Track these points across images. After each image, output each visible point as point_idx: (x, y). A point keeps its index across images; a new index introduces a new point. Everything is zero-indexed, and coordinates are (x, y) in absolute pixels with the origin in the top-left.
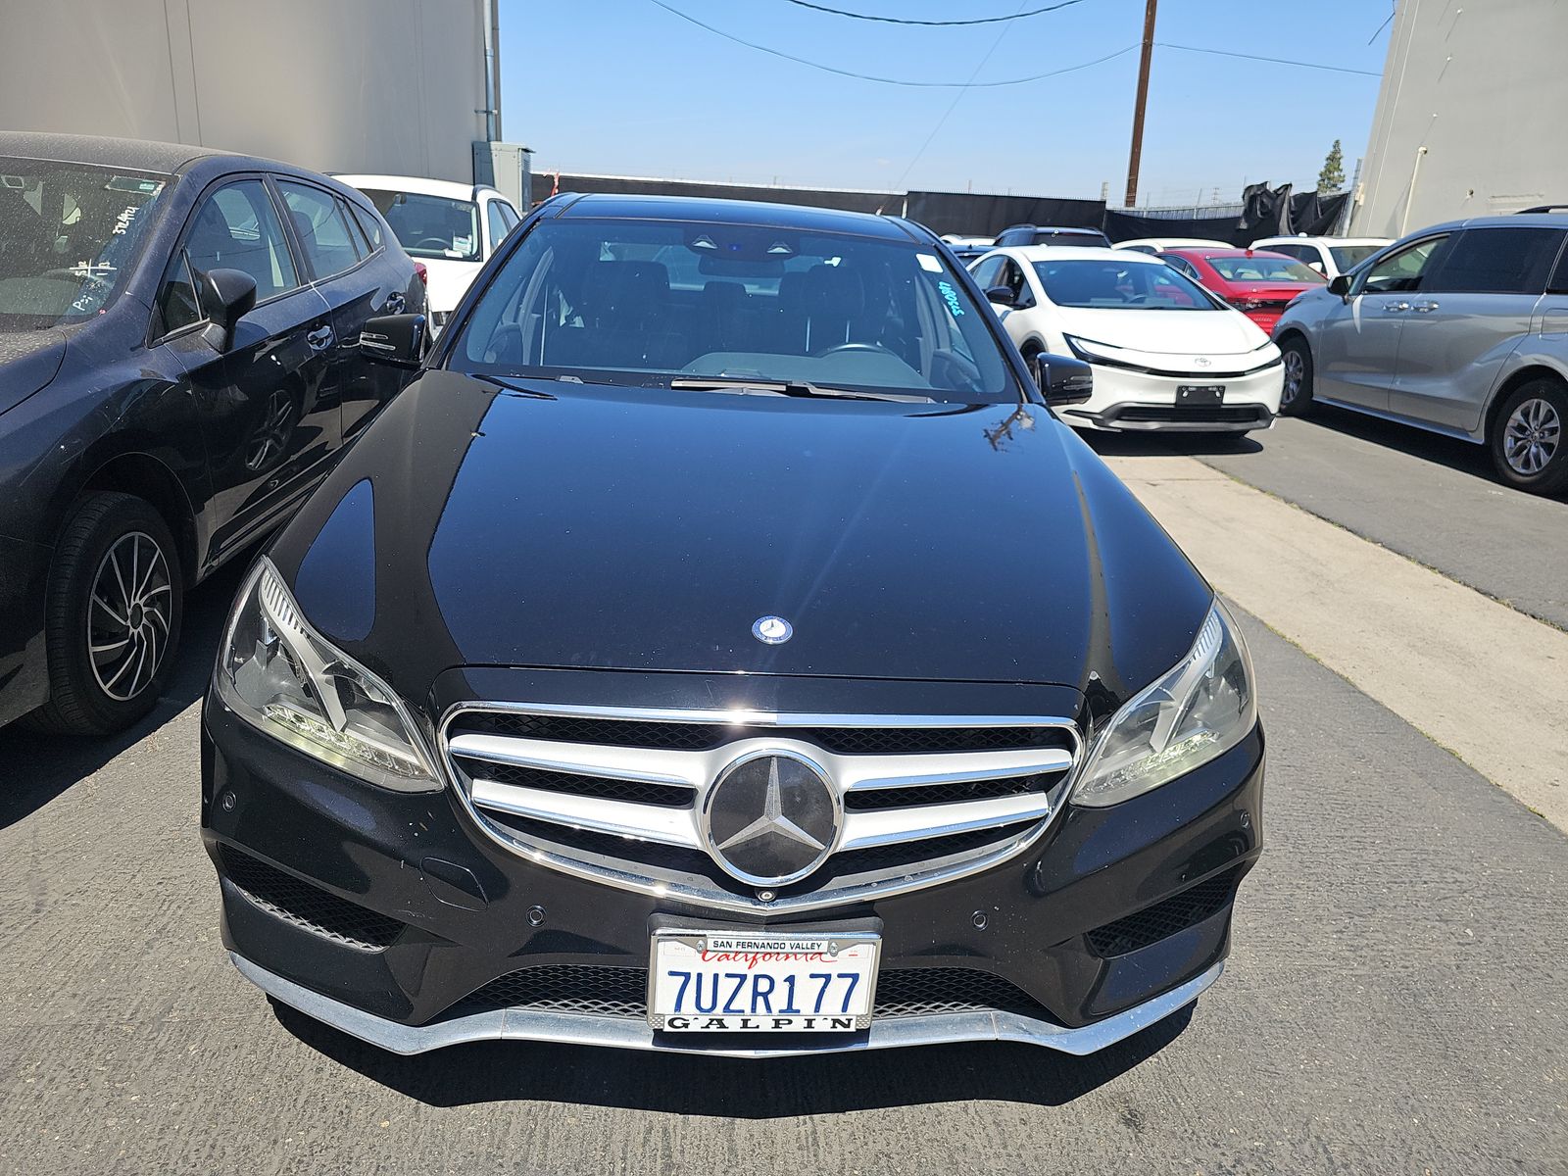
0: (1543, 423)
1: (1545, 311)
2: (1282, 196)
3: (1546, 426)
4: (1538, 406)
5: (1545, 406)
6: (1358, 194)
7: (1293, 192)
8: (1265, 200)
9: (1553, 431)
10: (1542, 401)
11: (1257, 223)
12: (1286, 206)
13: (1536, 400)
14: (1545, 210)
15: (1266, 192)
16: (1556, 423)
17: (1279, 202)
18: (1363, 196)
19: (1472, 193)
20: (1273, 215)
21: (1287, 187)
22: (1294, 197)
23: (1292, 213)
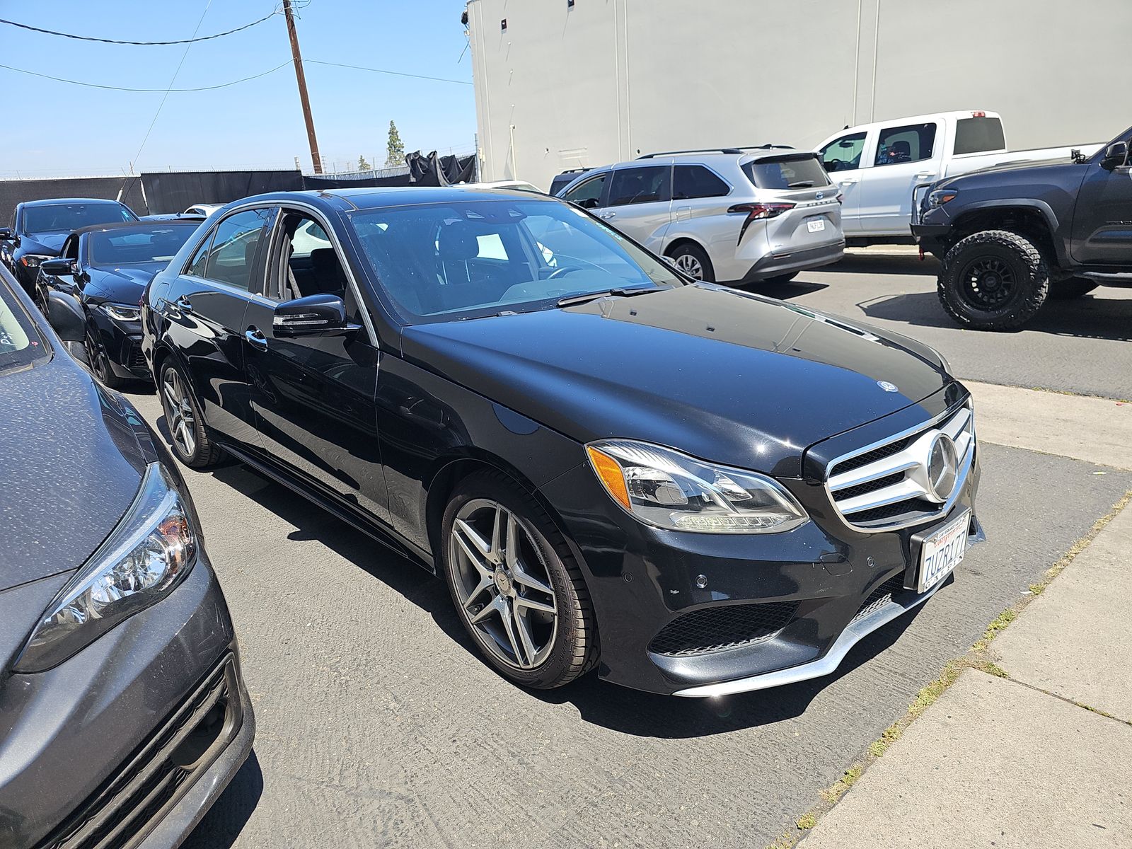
0: (692, 267)
1: (678, 209)
2: (433, 160)
3: (693, 268)
4: (687, 258)
5: (690, 258)
6: (481, 155)
7: (439, 156)
8: (422, 163)
9: (697, 270)
10: (688, 256)
11: (421, 178)
12: (438, 165)
13: (685, 256)
14: (651, 156)
15: (421, 157)
16: (698, 266)
17: (432, 163)
18: (484, 156)
19: (548, 150)
20: (431, 171)
21: (435, 153)
22: (441, 159)
23: (443, 169)
